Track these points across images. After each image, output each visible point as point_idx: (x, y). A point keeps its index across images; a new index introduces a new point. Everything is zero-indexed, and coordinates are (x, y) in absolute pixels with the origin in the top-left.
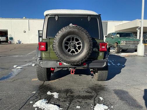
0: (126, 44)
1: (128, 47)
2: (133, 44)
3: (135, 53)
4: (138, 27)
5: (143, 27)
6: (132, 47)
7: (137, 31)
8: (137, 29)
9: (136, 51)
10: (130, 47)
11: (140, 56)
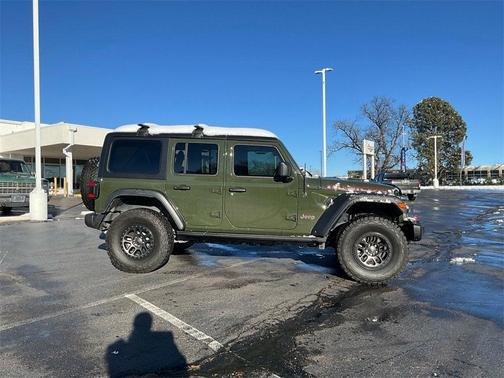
1: (5, 200)
3: (26, 216)
6: (17, 199)
7: (66, 156)
8: (64, 151)
9: (27, 209)
10: (10, 199)
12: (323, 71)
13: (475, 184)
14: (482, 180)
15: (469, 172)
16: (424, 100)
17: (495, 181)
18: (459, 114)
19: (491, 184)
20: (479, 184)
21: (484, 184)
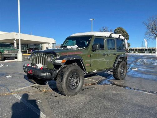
0: (8, 53)
1: (10, 55)
2: (14, 53)
3: (16, 60)
4: (14, 39)
5: (21, 40)
6: (13, 55)
7: (14, 42)
8: (14, 41)
9: (16, 58)
10: (11, 55)
11: (19, 61)
12: (92, 20)
13: (131, 53)
14: (133, 52)
15: (129, 50)
16: (117, 28)
17: (136, 52)
18: (127, 32)
19: (135, 53)
20: (132, 53)
21: (133, 53)
